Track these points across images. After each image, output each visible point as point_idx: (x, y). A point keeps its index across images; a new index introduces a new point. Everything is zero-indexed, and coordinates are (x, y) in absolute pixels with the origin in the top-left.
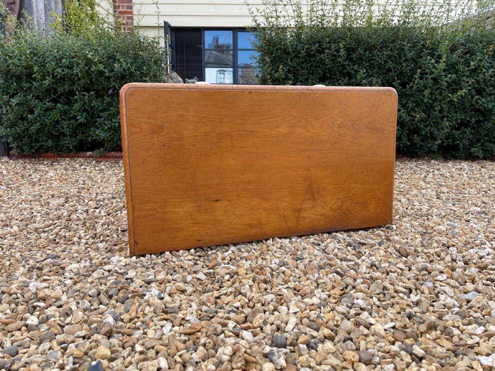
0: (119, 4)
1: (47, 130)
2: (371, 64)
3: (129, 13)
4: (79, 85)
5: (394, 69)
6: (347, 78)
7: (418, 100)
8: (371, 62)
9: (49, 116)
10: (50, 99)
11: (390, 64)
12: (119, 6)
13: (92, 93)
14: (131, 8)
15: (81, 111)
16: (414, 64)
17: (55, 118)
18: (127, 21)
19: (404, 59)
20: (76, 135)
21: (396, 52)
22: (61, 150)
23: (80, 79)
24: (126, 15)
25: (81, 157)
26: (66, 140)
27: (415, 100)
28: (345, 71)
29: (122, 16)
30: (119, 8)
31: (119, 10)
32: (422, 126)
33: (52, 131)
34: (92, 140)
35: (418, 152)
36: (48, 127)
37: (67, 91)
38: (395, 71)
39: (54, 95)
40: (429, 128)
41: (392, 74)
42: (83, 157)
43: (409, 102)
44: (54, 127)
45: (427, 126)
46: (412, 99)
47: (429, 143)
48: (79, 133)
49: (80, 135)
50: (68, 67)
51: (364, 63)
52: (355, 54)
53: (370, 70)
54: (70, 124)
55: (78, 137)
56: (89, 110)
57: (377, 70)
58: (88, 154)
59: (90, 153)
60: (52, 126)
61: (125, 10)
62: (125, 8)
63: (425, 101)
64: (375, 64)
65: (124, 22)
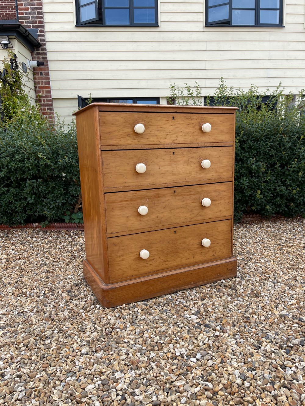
0: (39, 81)
1: (2, 209)
2: (258, 152)
3: (47, 87)
4: (29, 173)
5: (276, 155)
6: (240, 163)
7: (294, 178)
8: (258, 150)
9: (4, 198)
10: (4, 184)
11: (273, 152)
12: (39, 82)
13: (40, 180)
14: (49, 83)
15: (31, 193)
16: (290, 151)
17: (9, 201)
18: (46, 94)
19: (283, 148)
20: (26, 211)
21: (277, 143)
22: (13, 223)
23: (29, 170)
24: (45, 90)
25: (29, 227)
26: (17, 216)
27: (291, 178)
28: (239, 158)
29: (41, 90)
30: (39, 84)
31: (39, 86)
32: (297, 197)
33: (6, 210)
34: (39, 215)
35: (293, 215)
36: (3, 208)
37: (19, 179)
38: (276, 157)
39: (7, 181)
40: (302, 198)
41: (274, 159)
42: (31, 228)
43: (287, 180)
44: (8, 206)
45: (301, 196)
46: (289, 177)
47: (302, 208)
48: (28, 209)
49: (29, 211)
50: (20, 161)
51: (253, 151)
52: (246, 145)
53: (258, 156)
54: (21, 204)
55: (27, 213)
56: (37, 192)
57: (263, 156)
58: (35, 225)
59: (37, 224)
60: (7, 206)
61: (44, 85)
62: (44, 83)
63: (300, 179)
64: (261, 152)
65: (44, 95)
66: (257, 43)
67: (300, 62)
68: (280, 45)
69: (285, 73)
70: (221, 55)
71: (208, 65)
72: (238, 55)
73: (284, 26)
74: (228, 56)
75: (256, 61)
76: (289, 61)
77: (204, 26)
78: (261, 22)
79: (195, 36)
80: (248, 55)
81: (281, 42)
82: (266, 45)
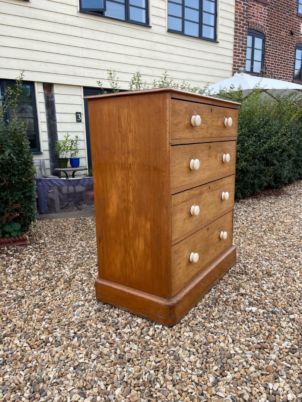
66: (129, 39)
67: (164, 63)
68: (147, 45)
69: (153, 72)
70: (97, 45)
71: (86, 53)
72: (112, 48)
73: (151, 27)
74: (103, 47)
75: (129, 57)
76: (156, 61)
77: (79, 11)
78: (131, 19)
79: (69, 20)
80: (121, 49)
81: (148, 42)
82: (137, 43)
